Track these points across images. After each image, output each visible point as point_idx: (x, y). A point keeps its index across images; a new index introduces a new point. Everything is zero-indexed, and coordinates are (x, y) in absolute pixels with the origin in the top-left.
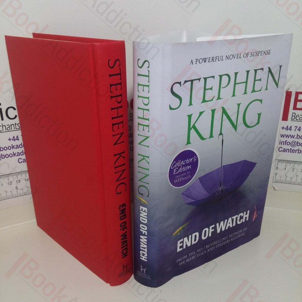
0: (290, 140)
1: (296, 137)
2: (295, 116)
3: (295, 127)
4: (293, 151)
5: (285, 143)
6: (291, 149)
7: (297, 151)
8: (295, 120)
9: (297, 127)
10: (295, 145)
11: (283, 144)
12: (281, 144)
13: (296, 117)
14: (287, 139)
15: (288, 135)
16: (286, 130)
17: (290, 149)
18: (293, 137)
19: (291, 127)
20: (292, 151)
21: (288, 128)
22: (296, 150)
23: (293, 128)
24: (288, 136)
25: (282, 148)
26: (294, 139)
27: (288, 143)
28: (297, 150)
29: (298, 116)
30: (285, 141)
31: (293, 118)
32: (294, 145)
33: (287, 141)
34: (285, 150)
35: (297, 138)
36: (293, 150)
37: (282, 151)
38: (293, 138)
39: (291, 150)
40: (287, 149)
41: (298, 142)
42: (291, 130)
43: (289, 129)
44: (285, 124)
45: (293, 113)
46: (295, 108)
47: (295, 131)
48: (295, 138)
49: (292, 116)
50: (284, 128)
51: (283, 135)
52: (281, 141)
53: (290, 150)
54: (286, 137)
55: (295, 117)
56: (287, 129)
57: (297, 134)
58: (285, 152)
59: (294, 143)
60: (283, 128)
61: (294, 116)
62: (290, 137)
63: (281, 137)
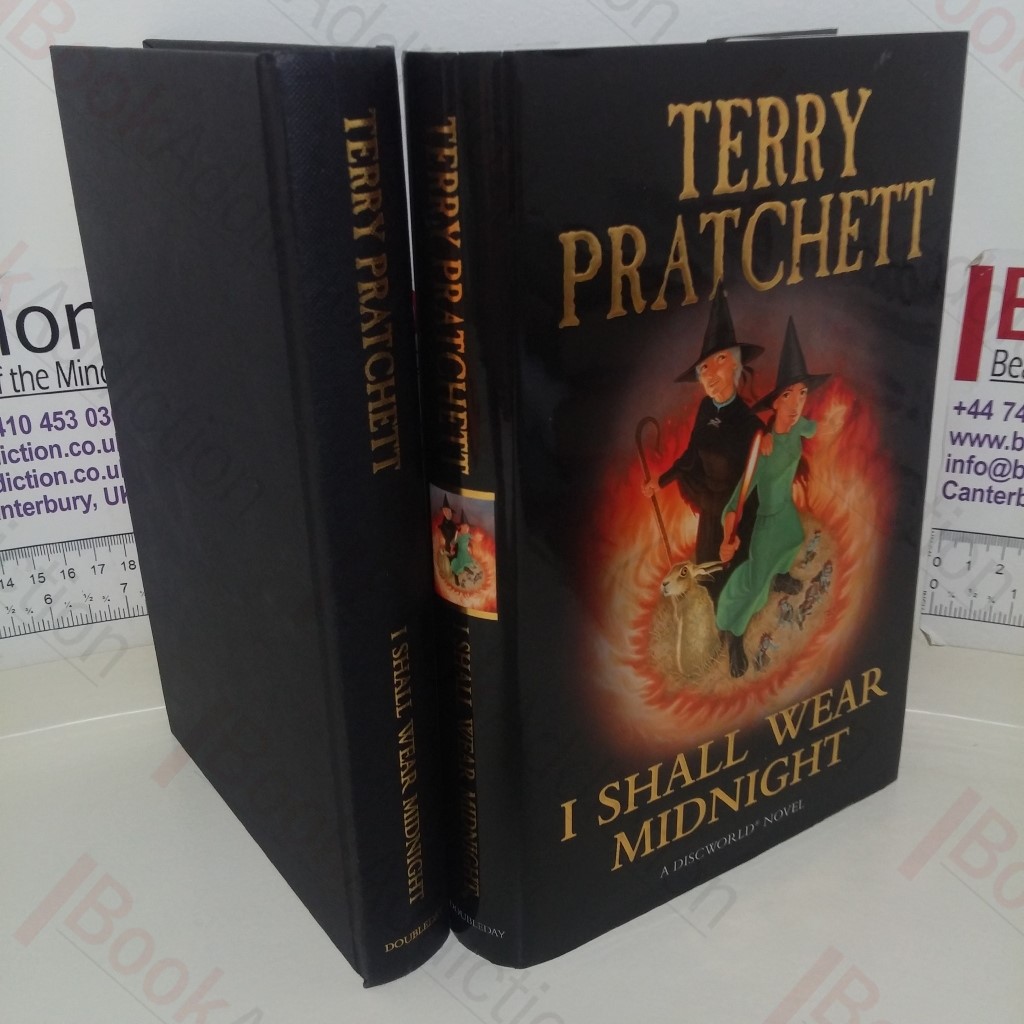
0: (986, 454)
1: (1008, 442)
2: (1007, 363)
3: (1006, 404)
4: (998, 498)
5: (966, 465)
6: (990, 491)
7: (1014, 498)
8: (1006, 377)
9: (1012, 404)
10: (1005, 473)
11: (962, 472)
12: (954, 471)
13: (1011, 366)
14: (975, 450)
15: (978, 436)
16: (972, 416)
17: (985, 488)
18: (997, 442)
19: (990, 404)
20: (996, 497)
21: (980, 410)
22: (1011, 494)
23: (999, 410)
24: (978, 440)
25: (955, 484)
26: (1002, 453)
27: (980, 468)
28: (1014, 494)
29: (1016, 362)
30: (966, 459)
31: (999, 369)
32: (1001, 475)
33: (976, 460)
34: (967, 495)
35: (1014, 448)
36: (1000, 495)
37: (957, 498)
38: (999, 446)
39: (993, 495)
40: (975, 491)
41: (1016, 461)
42: (989, 415)
43: (983, 413)
44: (967, 392)
45: (998, 351)
46: (1006, 332)
47: (1006, 419)
48: (1007, 448)
49: (996, 363)
50: (964, 409)
51: (959, 434)
52: (952, 458)
53: (986, 494)
54: (972, 444)
55: (1004, 365)
56: (975, 414)
57: (1016, 433)
58: (967, 499)
59: (1004, 466)
60: (960, 408)
61: (1001, 363)
62: (986, 443)
63: (954, 442)
